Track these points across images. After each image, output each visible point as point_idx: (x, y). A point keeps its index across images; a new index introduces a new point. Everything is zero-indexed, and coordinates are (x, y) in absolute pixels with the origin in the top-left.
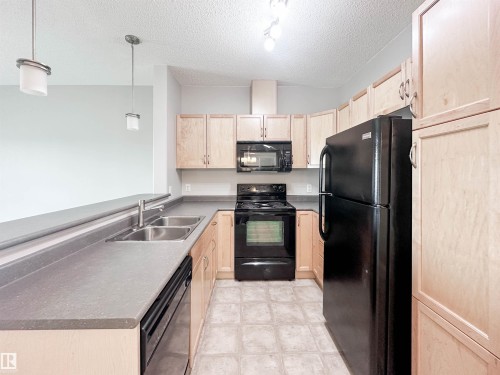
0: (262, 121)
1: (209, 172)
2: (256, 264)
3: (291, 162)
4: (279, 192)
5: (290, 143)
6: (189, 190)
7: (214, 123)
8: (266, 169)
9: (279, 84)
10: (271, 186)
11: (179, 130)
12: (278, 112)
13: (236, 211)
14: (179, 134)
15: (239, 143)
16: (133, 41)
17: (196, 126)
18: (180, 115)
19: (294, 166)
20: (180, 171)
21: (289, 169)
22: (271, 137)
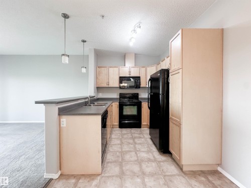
0: (129, 69)
1: (109, 89)
2: (126, 122)
3: (140, 84)
4: (136, 96)
5: (139, 77)
6: (101, 96)
7: (111, 70)
8: (131, 87)
9: (135, 54)
10: (133, 94)
11: (98, 72)
12: (135, 65)
13: (119, 102)
14: (98, 74)
15: (120, 77)
16: (84, 41)
17: (104, 71)
18: (98, 67)
19: (141, 86)
20: (98, 88)
21: (139, 87)
22: (132, 75)
